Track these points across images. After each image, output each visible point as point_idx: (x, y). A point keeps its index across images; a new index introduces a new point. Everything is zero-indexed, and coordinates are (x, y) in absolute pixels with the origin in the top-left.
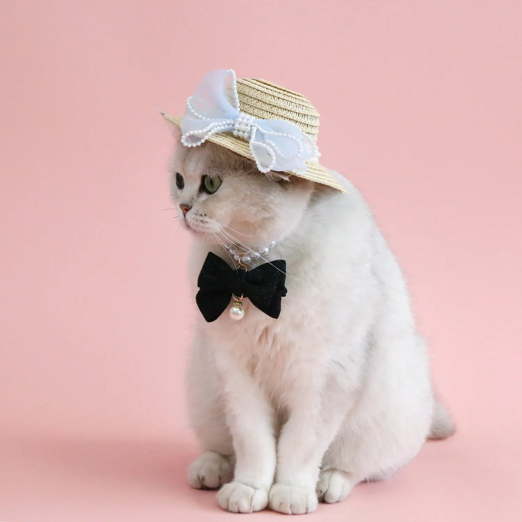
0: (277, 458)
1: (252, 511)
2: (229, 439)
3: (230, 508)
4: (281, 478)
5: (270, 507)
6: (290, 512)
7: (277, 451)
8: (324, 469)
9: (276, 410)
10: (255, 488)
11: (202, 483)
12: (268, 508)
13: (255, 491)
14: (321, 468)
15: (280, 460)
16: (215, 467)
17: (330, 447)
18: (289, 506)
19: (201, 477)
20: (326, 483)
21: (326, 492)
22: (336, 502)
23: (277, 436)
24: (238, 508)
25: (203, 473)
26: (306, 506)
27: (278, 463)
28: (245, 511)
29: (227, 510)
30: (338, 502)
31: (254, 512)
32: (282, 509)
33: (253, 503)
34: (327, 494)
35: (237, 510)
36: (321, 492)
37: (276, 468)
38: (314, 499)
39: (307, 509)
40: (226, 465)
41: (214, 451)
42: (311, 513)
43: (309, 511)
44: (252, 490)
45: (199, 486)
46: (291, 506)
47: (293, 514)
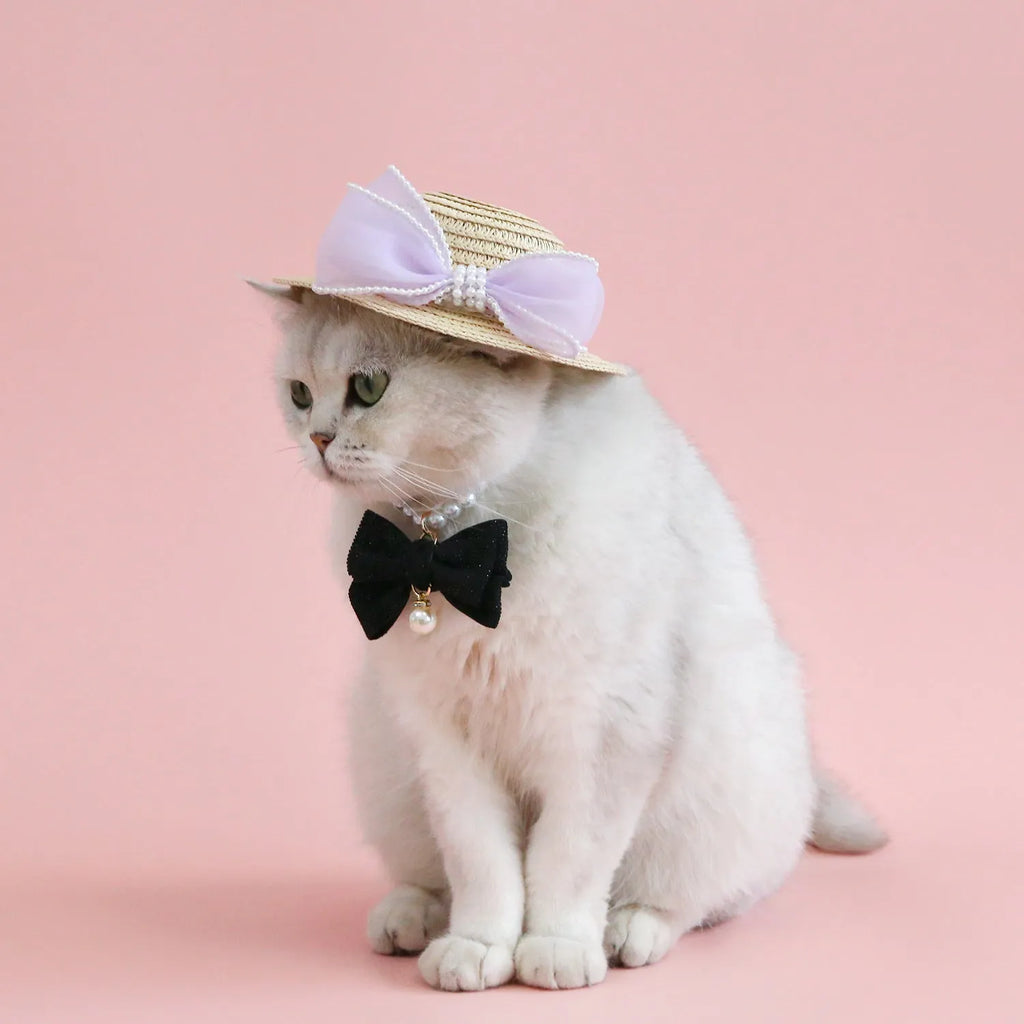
0: (526, 887)
1: (483, 987)
2: (436, 859)
3: (444, 983)
4: (535, 923)
5: (518, 977)
6: (554, 984)
7: (524, 876)
8: (617, 905)
9: (517, 800)
10: (488, 945)
11: (393, 943)
12: (514, 981)
13: (488, 949)
14: (611, 903)
15: (532, 890)
16: (416, 913)
17: (624, 861)
18: (553, 974)
19: (390, 932)
20: (624, 931)
21: (624, 945)
22: (644, 966)
23: (523, 846)
24: (457, 980)
25: (393, 924)
26: (585, 972)
27: (527, 896)
28: (471, 987)
29: (437, 987)
30: (647, 964)
31: (489, 988)
32: (541, 981)
33: (485, 971)
34: (625, 952)
35: (455, 987)
36: (614, 947)
37: (525, 905)
38: (599, 960)
39: (587, 978)
40: (435, 908)
41: (414, 884)
42: (593, 985)
43: (592, 980)
44: (480, 949)
45: (388, 950)
46: (555, 974)
47: (561, 989)
